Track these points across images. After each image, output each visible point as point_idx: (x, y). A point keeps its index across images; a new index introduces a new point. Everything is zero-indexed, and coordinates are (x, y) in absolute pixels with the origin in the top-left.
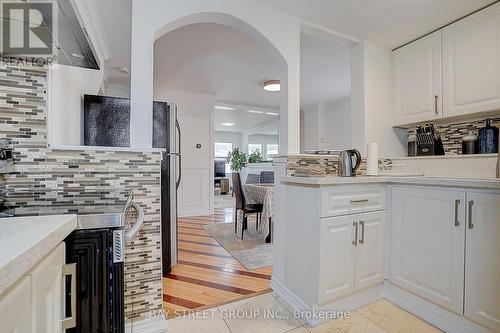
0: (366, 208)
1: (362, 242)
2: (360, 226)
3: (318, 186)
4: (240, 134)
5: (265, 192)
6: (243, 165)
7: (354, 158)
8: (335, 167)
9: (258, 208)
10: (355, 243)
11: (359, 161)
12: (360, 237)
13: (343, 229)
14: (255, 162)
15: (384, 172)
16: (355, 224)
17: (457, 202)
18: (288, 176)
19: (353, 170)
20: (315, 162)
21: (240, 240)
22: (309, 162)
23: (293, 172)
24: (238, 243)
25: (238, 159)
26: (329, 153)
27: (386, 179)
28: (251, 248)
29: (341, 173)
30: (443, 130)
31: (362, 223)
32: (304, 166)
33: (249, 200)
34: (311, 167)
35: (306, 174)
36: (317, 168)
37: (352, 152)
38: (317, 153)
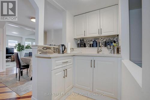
0: (67, 64)
1: (66, 76)
2: (66, 71)
3: (50, 58)
4: (22, 38)
5: (30, 60)
6: (23, 50)
7: (63, 47)
8: (57, 51)
9: (27, 67)
10: (64, 77)
11: (65, 48)
12: (66, 75)
13: (60, 73)
14: (28, 48)
15: (72, 52)
16: (64, 70)
17: (91, 60)
18: (38, 54)
19: (63, 51)
20: (50, 48)
21: (18, 82)
22: (47, 48)
23: (40, 52)
24: (17, 83)
25: (21, 47)
26: (55, 45)
27: (73, 54)
28: (23, 84)
29: (59, 53)
30: (86, 41)
31: (66, 70)
32: (45, 50)
33: (23, 63)
34: (48, 50)
35: (46, 53)
36: (50, 51)
37: (63, 45)
38: (50, 45)
